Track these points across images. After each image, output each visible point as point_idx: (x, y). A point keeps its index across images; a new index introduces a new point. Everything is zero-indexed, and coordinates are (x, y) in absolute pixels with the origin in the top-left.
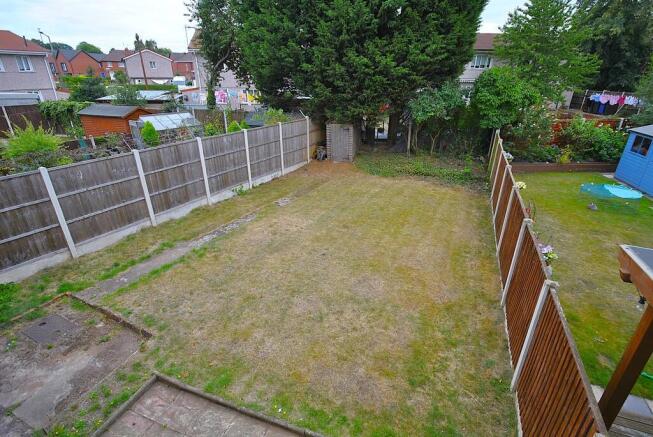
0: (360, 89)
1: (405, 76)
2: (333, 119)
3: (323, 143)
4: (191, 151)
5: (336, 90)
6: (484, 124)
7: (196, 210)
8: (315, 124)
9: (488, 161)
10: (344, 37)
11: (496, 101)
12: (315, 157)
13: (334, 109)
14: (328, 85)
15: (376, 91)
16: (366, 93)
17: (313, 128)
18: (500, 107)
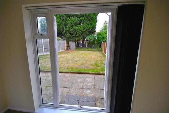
0: (76, 34)
1: (85, 32)
2: (71, 41)
3: (69, 46)
4: (40, 42)
5: (71, 34)
6: (100, 41)
7: (41, 55)
8: (67, 42)
9: (101, 49)
10: (73, 24)
11: (102, 37)
12: (67, 49)
13: (71, 38)
14: (70, 33)
15: (79, 34)
16: (78, 35)
17: (67, 43)
18: (102, 38)
